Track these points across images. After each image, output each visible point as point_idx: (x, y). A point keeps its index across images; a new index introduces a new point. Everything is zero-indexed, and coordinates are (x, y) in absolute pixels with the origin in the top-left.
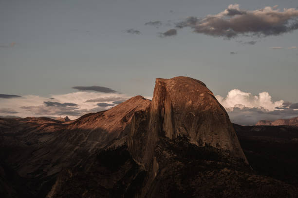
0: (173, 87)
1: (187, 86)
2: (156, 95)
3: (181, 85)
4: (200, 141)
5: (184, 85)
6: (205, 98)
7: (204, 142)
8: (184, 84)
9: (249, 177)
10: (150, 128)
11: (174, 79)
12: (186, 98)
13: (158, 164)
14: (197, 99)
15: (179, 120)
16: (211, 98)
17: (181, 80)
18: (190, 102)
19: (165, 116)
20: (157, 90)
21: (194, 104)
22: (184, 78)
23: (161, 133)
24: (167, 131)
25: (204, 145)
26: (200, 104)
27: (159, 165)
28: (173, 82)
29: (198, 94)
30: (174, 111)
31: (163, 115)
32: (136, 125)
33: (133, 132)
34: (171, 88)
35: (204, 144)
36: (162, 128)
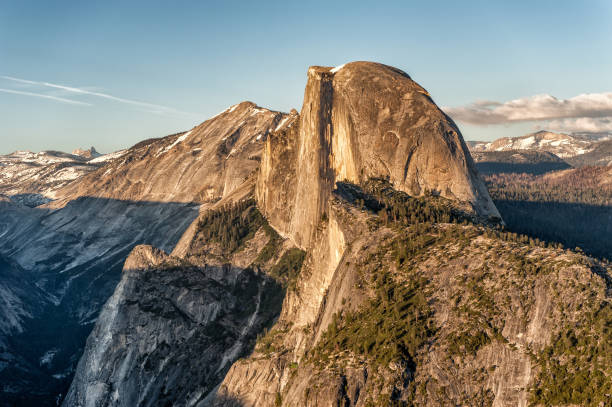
0: (350, 83)
1: (376, 79)
2: (311, 99)
3: (363, 78)
4: (415, 185)
5: (371, 78)
6: (415, 103)
7: (423, 187)
8: (370, 75)
10: (301, 164)
11: (348, 67)
12: (378, 104)
13: (342, 234)
14: (400, 104)
15: (369, 146)
16: (425, 102)
17: (363, 68)
18: (387, 111)
19: (334, 140)
20: (313, 89)
21: (395, 115)
22: (368, 63)
23: (326, 173)
24: (340, 168)
25: (422, 194)
26: (407, 114)
27: (345, 235)
28: (348, 74)
29: (400, 95)
30: (357, 129)
31: (328, 138)
32: (272, 159)
33: (268, 174)
34: (346, 84)
35: (423, 190)
36: (328, 163)
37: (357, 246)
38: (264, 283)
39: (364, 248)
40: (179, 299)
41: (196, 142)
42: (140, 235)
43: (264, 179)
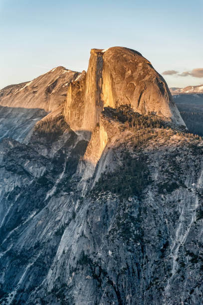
0: (111, 57)
1: (125, 56)
2: (92, 66)
3: (118, 55)
4: (143, 109)
5: (122, 55)
6: (144, 68)
7: (147, 110)
9: (199, 143)
10: (87, 98)
11: (111, 49)
12: (125, 68)
13: (106, 133)
14: (136, 68)
15: (120, 90)
16: (149, 68)
17: (118, 50)
18: (130, 72)
19: (103, 86)
20: (93, 60)
21: (134, 74)
22: (121, 48)
23: (99, 102)
24: (106, 100)
25: (147, 114)
26: (140, 74)
27: (108, 133)
28: (111, 53)
29: (137, 64)
30: (115, 81)
31: (100, 85)
32: (72, 95)
33: (70, 103)
34: (109, 58)
35: (147, 112)
36: (100, 98)
37: (114, 139)
38: (68, 157)
39: (117, 141)
40: (25, 165)
41: (35, 86)
42: (7, 133)
43: (68, 105)
